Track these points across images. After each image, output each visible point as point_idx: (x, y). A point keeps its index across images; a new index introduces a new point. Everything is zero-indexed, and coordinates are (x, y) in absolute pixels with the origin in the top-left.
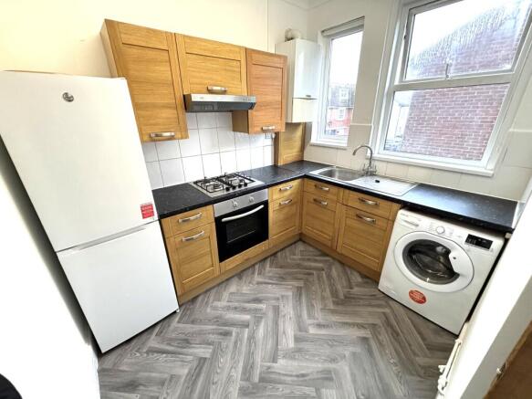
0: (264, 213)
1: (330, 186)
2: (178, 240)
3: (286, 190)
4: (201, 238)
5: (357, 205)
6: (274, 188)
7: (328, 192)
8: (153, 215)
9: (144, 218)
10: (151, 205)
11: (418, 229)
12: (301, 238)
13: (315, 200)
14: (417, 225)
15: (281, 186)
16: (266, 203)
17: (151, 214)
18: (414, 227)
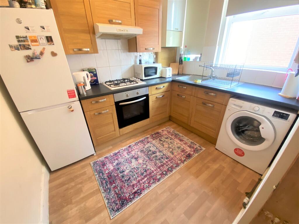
0: (147, 101)
1: (187, 85)
2: (92, 113)
3: (160, 88)
4: (107, 113)
5: (204, 97)
6: (153, 87)
7: (186, 89)
8: (76, 97)
9: (69, 98)
10: (74, 91)
11: (242, 109)
12: (171, 119)
13: (178, 95)
14: (241, 107)
15: (157, 86)
16: (147, 96)
17: (74, 96)
18: (239, 108)
